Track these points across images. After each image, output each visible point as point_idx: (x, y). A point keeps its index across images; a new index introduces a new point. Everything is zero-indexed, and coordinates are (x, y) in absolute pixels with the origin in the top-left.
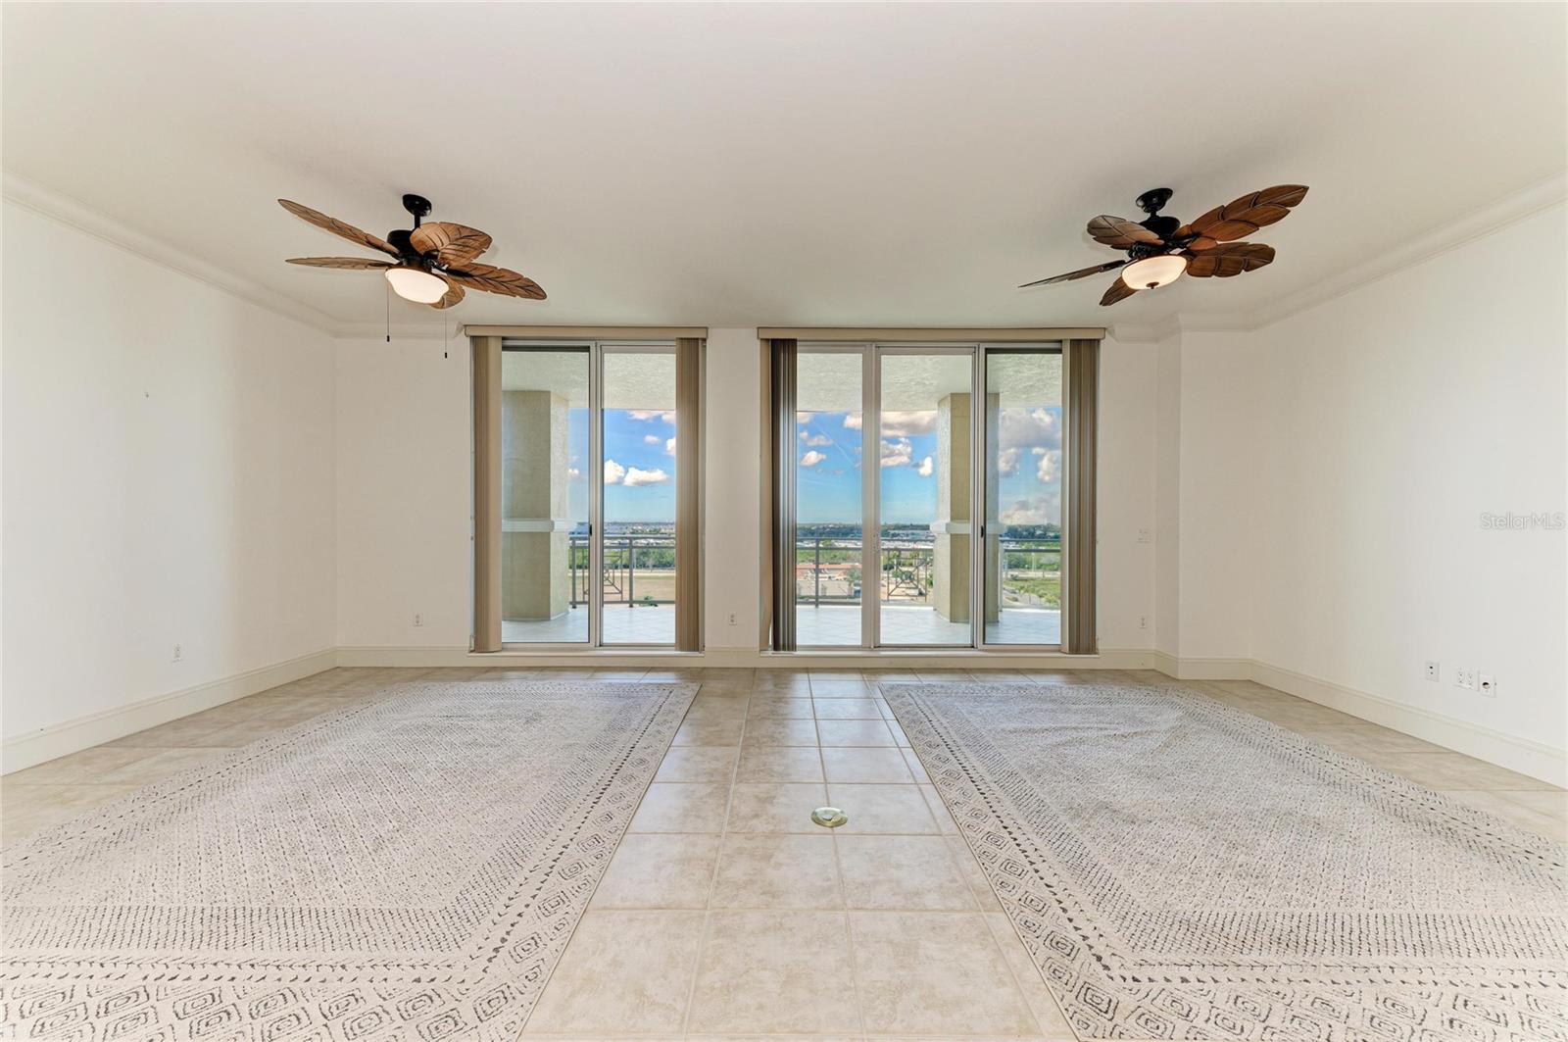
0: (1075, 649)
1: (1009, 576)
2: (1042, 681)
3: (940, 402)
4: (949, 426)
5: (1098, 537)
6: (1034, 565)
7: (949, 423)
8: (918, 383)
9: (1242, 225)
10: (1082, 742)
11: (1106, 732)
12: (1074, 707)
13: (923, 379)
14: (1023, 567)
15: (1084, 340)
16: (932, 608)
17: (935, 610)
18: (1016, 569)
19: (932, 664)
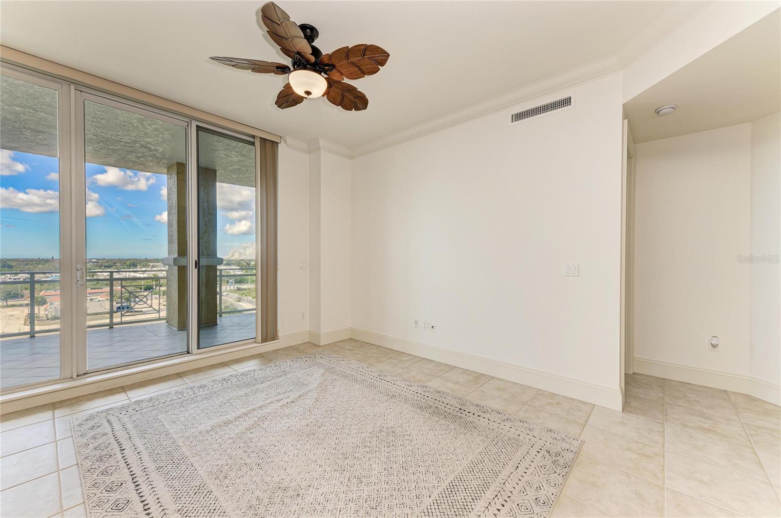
0: (265, 339)
1: (236, 288)
2: (241, 368)
3: (169, 168)
4: (176, 186)
5: (279, 267)
6: (249, 281)
7: (176, 184)
8: (142, 146)
9: (356, 69)
10: (264, 418)
11: (281, 403)
12: (263, 385)
13: (148, 143)
14: (244, 282)
15: (268, 140)
16: (165, 321)
17: (167, 322)
18: (239, 284)
19: (147, 376)
